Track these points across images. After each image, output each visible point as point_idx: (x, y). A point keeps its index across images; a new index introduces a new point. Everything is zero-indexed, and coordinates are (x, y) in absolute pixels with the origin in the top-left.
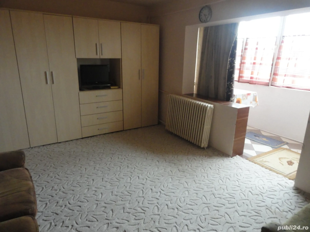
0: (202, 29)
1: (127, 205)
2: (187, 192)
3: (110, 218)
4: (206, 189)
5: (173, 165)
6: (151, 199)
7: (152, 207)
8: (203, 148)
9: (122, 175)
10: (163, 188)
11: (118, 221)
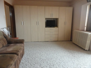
0: (89, 5)
1: (49, 62)
2: (73, 64)
3: (42, 64)
4: (82, 65)
5: (71, 54)
6: (58, 62)
7: (57, 65)
8: (86, 50)
9: (51, 53)
10: (64, 60)
11: (43, 66)
